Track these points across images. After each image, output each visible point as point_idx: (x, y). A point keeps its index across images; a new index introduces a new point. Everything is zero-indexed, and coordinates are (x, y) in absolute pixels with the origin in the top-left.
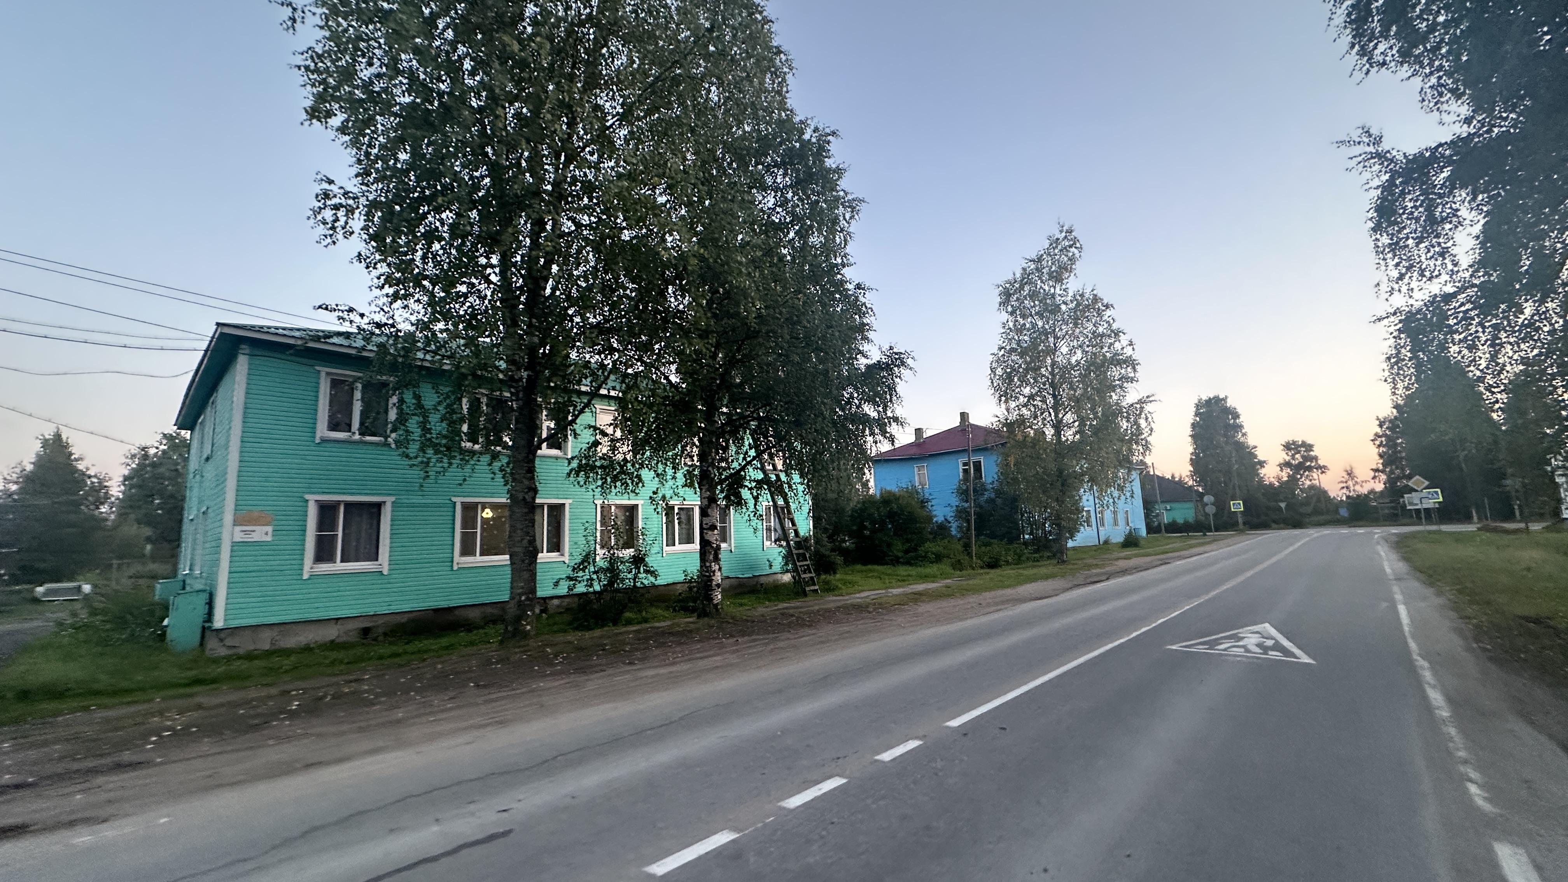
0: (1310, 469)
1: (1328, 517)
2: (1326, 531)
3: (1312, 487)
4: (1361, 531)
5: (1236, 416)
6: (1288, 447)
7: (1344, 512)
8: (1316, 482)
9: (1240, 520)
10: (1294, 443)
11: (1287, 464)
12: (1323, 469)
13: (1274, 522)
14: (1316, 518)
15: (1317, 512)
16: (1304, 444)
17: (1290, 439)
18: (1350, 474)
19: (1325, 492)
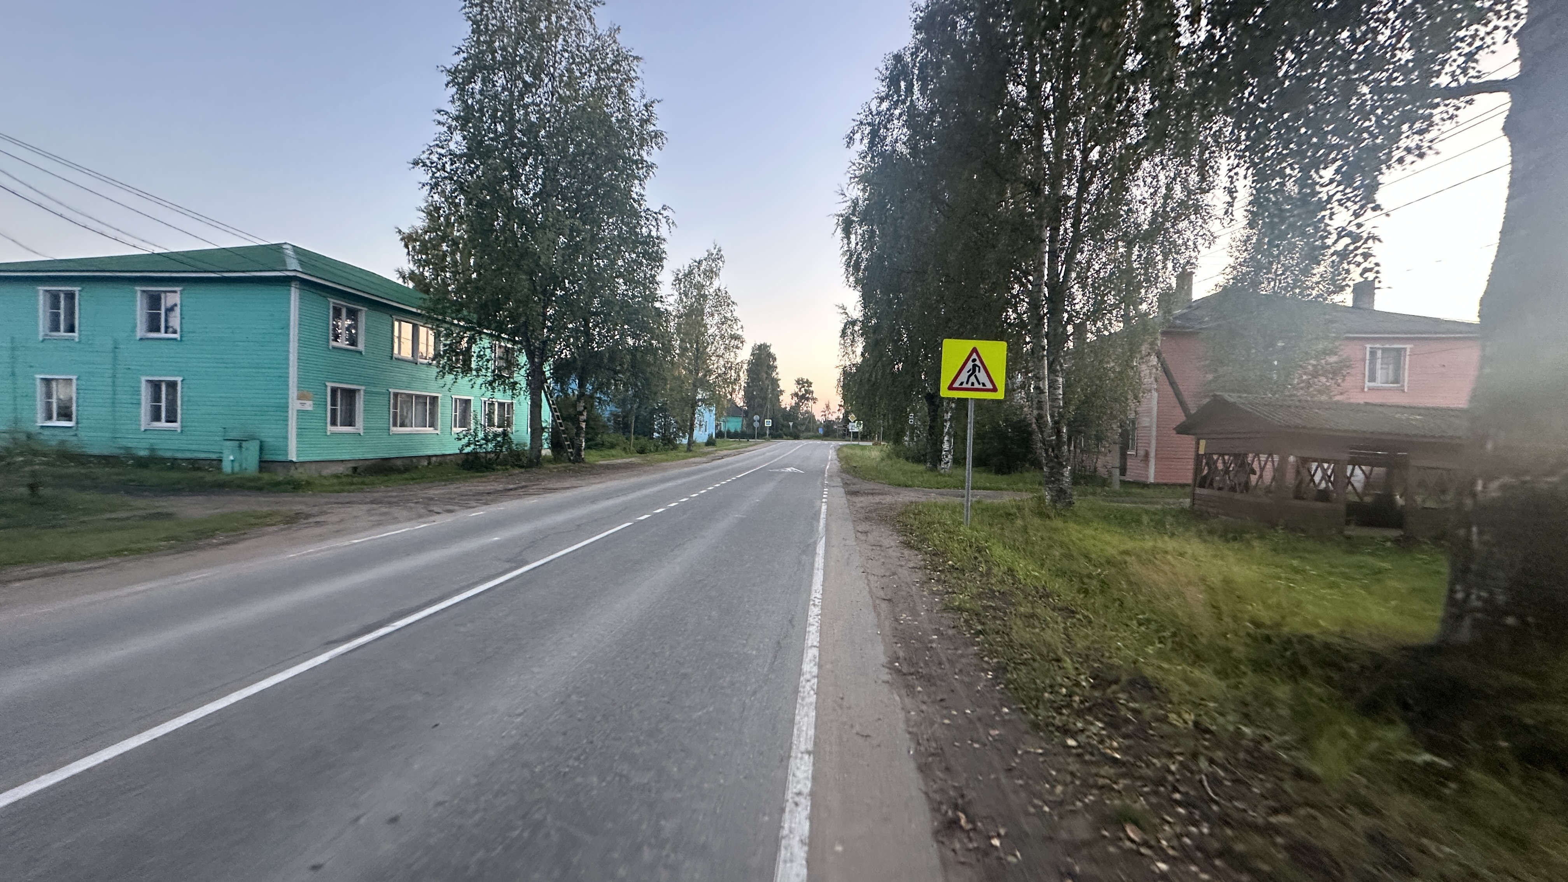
1: (812, 434)
2: (811, 442)
3: (807, 412)
4: (826, 442)
5: (775, 359)
6: (798, 382)
7: (821, 431)
8: (810, 409)
9: (768, 432)
10: (802, 380)
11: (796, 395)
12: (814, 400)
13: (786, 435)
14: (806, 434)
15: (808, 430)
16: (807, 382)
17: (800, 377)
18: (828, 407)
19: (814, 416)
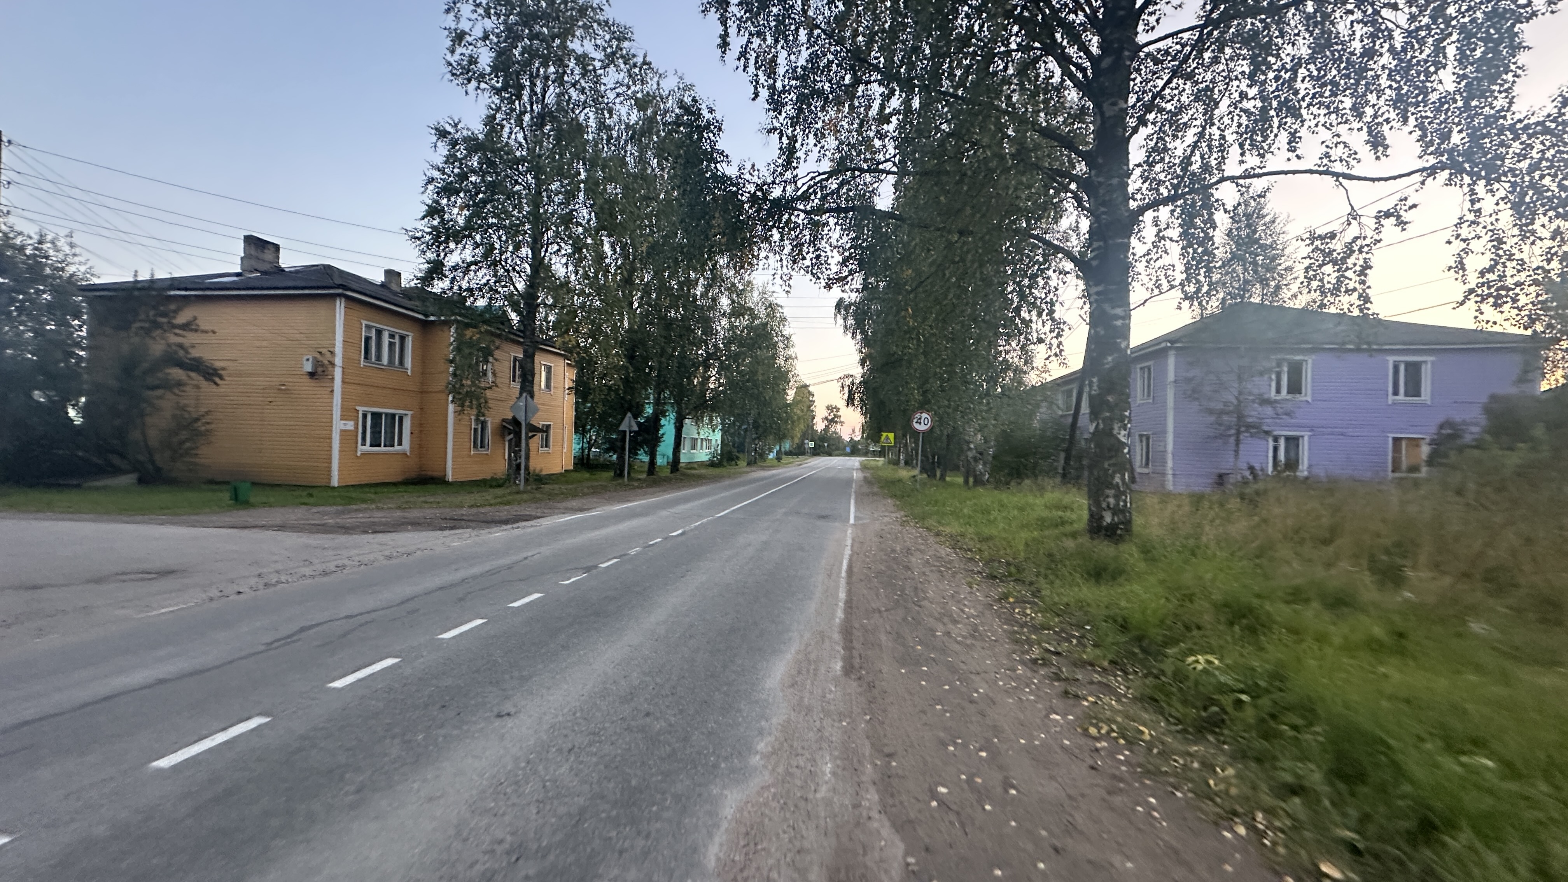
0: (836, 422)
1: (841, 451)
2: (841, 457)
3: (836, 433)
4: (852, 459)
6: (828, 408)
7: (848, 450)
8: (838, 431)
10: (830, 405)
11: (826, 418)
12: (842, 423)
13: (824, 453)
14: (837, 452)
15: (837, 449)
18: (852, 429)
